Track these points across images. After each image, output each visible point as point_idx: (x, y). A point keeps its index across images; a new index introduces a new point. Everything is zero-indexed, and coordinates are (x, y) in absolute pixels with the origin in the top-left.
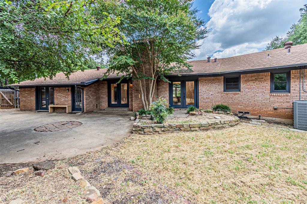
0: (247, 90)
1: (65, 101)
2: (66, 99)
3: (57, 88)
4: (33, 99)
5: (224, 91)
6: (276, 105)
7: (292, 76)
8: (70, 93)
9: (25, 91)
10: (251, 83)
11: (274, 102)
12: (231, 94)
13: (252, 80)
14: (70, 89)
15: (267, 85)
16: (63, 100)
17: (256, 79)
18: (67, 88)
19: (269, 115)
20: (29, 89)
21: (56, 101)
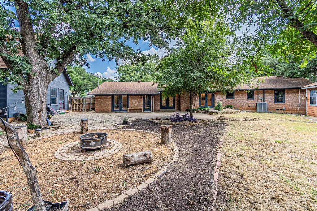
0: (237, 98)
1: (139, 105)
2: (139, 104)
3: (132, 96)
4: (110, 103)
5: (226, 99)
6: (249, 105)
7: (255, 93)
8: (142, 100)
9: (101, 98)
10: (239, 95)
11: (249, 104)
12: (230, 100)
13: (239, 94)
14: (142, 97)
15: (246, 96)
16: (136, 104)
17: (241, 94)
18: (140, 96)
19: (247, 109)
20: (105, 96)
21: (130, 105)
